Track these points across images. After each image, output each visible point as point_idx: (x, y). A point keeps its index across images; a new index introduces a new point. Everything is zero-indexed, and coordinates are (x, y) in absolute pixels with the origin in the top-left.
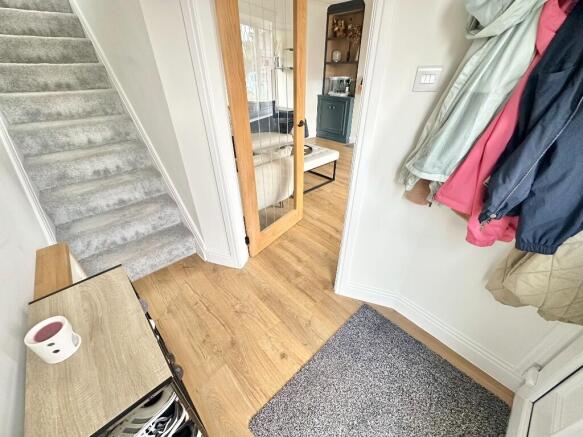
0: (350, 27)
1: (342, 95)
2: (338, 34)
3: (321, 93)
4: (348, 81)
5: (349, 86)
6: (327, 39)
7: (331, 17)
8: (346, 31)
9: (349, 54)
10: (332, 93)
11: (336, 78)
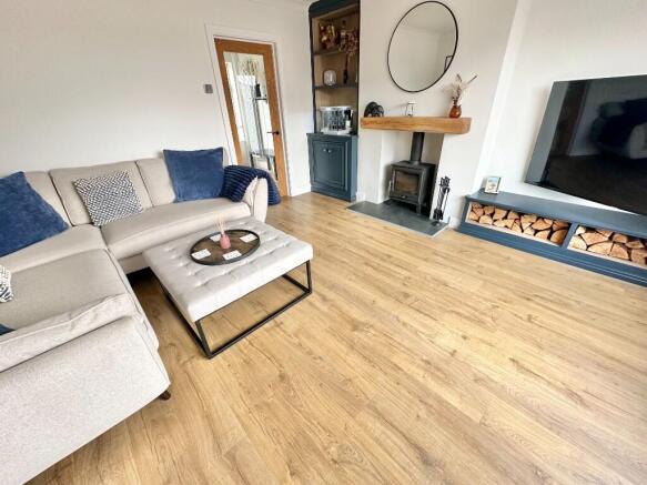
0: (343, 34)
1: (340, 133)
2: (328, 47)
3: (312, 131)
4: (348, 112)
5: (350, 119)
6: (313, 54)
7: (316, 22)
8: (338, 40)
9: (346, 73)
10: (326, 131)
11: (329, 109)
